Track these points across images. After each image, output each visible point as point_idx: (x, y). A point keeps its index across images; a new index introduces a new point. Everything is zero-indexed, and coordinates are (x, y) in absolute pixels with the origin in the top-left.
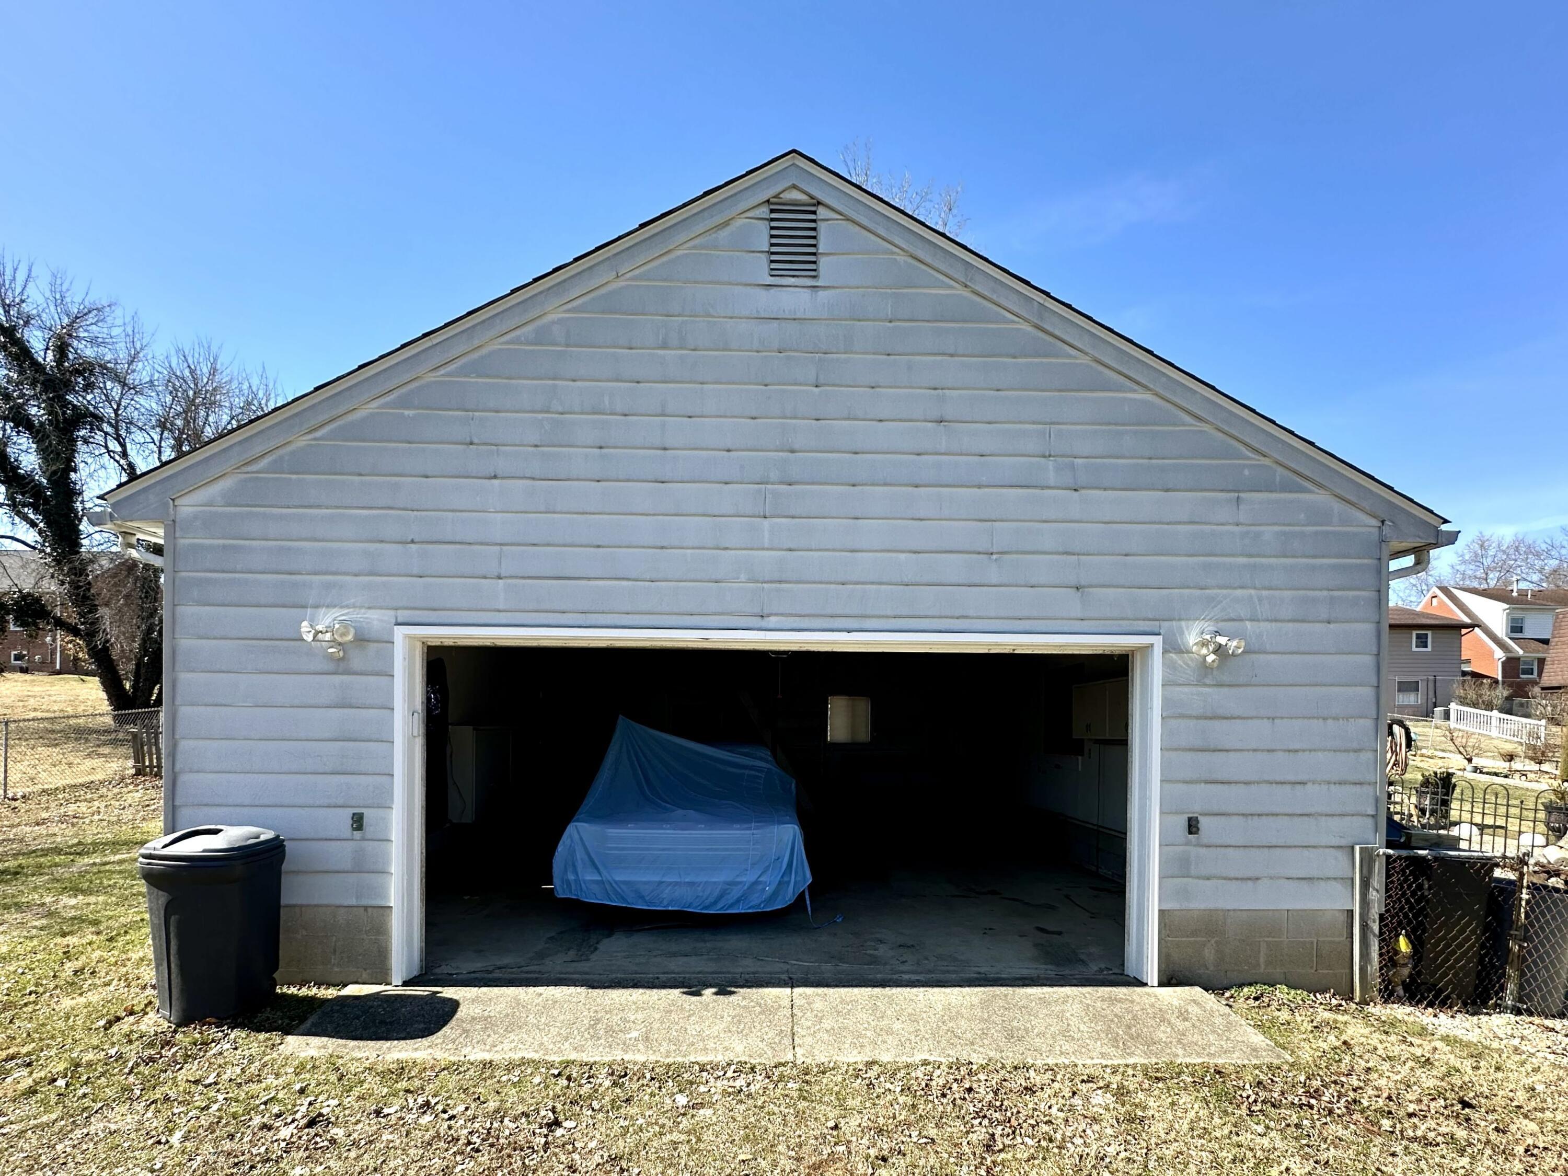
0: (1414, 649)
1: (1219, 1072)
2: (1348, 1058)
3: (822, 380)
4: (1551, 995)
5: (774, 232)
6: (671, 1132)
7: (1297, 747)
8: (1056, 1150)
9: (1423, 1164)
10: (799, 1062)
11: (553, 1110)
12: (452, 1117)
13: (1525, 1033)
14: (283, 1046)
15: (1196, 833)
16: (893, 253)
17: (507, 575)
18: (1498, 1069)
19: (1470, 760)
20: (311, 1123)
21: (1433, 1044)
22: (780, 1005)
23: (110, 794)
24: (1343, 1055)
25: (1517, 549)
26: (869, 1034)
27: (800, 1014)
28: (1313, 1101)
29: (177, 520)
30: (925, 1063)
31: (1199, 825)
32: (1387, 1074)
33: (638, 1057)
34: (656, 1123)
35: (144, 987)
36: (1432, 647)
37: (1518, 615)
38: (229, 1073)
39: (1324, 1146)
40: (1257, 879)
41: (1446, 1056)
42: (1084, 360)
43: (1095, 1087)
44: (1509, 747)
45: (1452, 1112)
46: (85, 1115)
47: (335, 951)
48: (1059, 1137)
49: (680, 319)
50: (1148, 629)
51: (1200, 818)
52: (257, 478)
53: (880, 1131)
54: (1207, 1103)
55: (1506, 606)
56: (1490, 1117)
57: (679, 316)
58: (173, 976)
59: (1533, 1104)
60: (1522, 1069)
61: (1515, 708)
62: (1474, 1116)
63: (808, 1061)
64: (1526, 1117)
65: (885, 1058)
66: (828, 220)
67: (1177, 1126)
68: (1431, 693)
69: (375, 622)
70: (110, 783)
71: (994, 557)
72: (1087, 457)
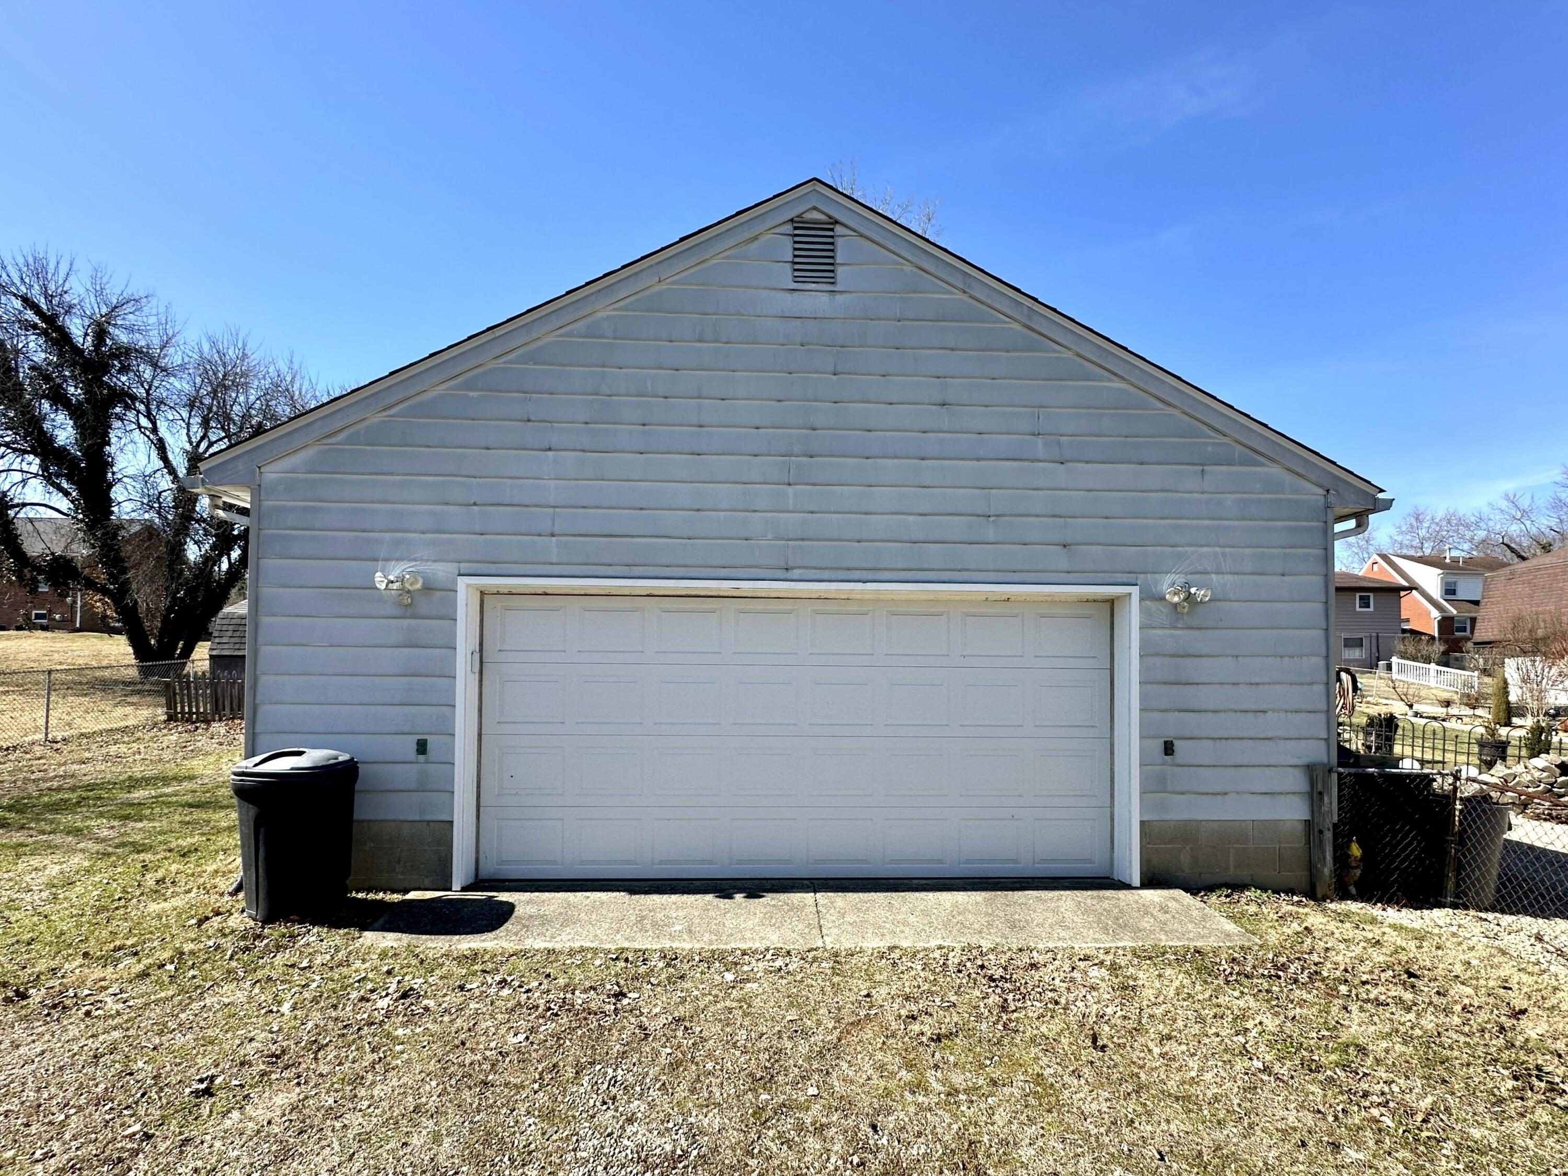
0: (1358, 609)
1: (1198, 952)
2: (1309, 941)
3: (839, 369)
4: (1484, 891)
5: (797, 246)
6: (724, 999)
7: (1258, 680)
8: (1061, 1011)
9: (1376, 1019)
10: (828, 948)
11: (618, 984)
12: (528, 991)
13: (1462, 922)
14: (361, 939)
15: (1172, 754)
16: (901, 264)
17: (560, 533)
18: (1438, 948)
19: (1411, 706)
20: (405, 996)
21: (1383, 930)
22: (806, 905)
23: (146, 736)
24: (1305, 938)
25: (1449, 522)
26: (887, 926)
27: (825, 911)
28: (1281, 973)
29: (262, 485)
30: (940, 948)
31: (1175, 748)
32: (1343, 952)
33: (684, 945)
34: (710, 994)
35: (222, 895)
36: (1374, 607)
37: (1451, 579)
38: (319, 960)
39: (1290, 1006)
40: (1226, 794)
41: (1393, 938)
42: (1068, 354)
43: (1091, 963)
44: (1446, 696)
45: (1400, 980)
46: (199, 991)
47: (399, 861)
48: (1063, 1001)
49: (714, 317)
50: (1125, 580)
51: (1174, 741)
52: (339, 450)
53: (907, 998)
54: (1190, 975)
55: (1440, 571)
56: (1432, 984)
57: (715, 314)
58: (261, 879)
59: (1469, 974)
60: (1460, 948)
61: (1451, 662)
62: (1419, 983)
63: (837, 946)
64: (1463, 984)
65: (905, 944)
66: (844, 236)
67: (1165, 992)
68: (1374, 649)
69: (441, 574)
70: (144, 728)
71: (991, 519)
72: (1072, 436)
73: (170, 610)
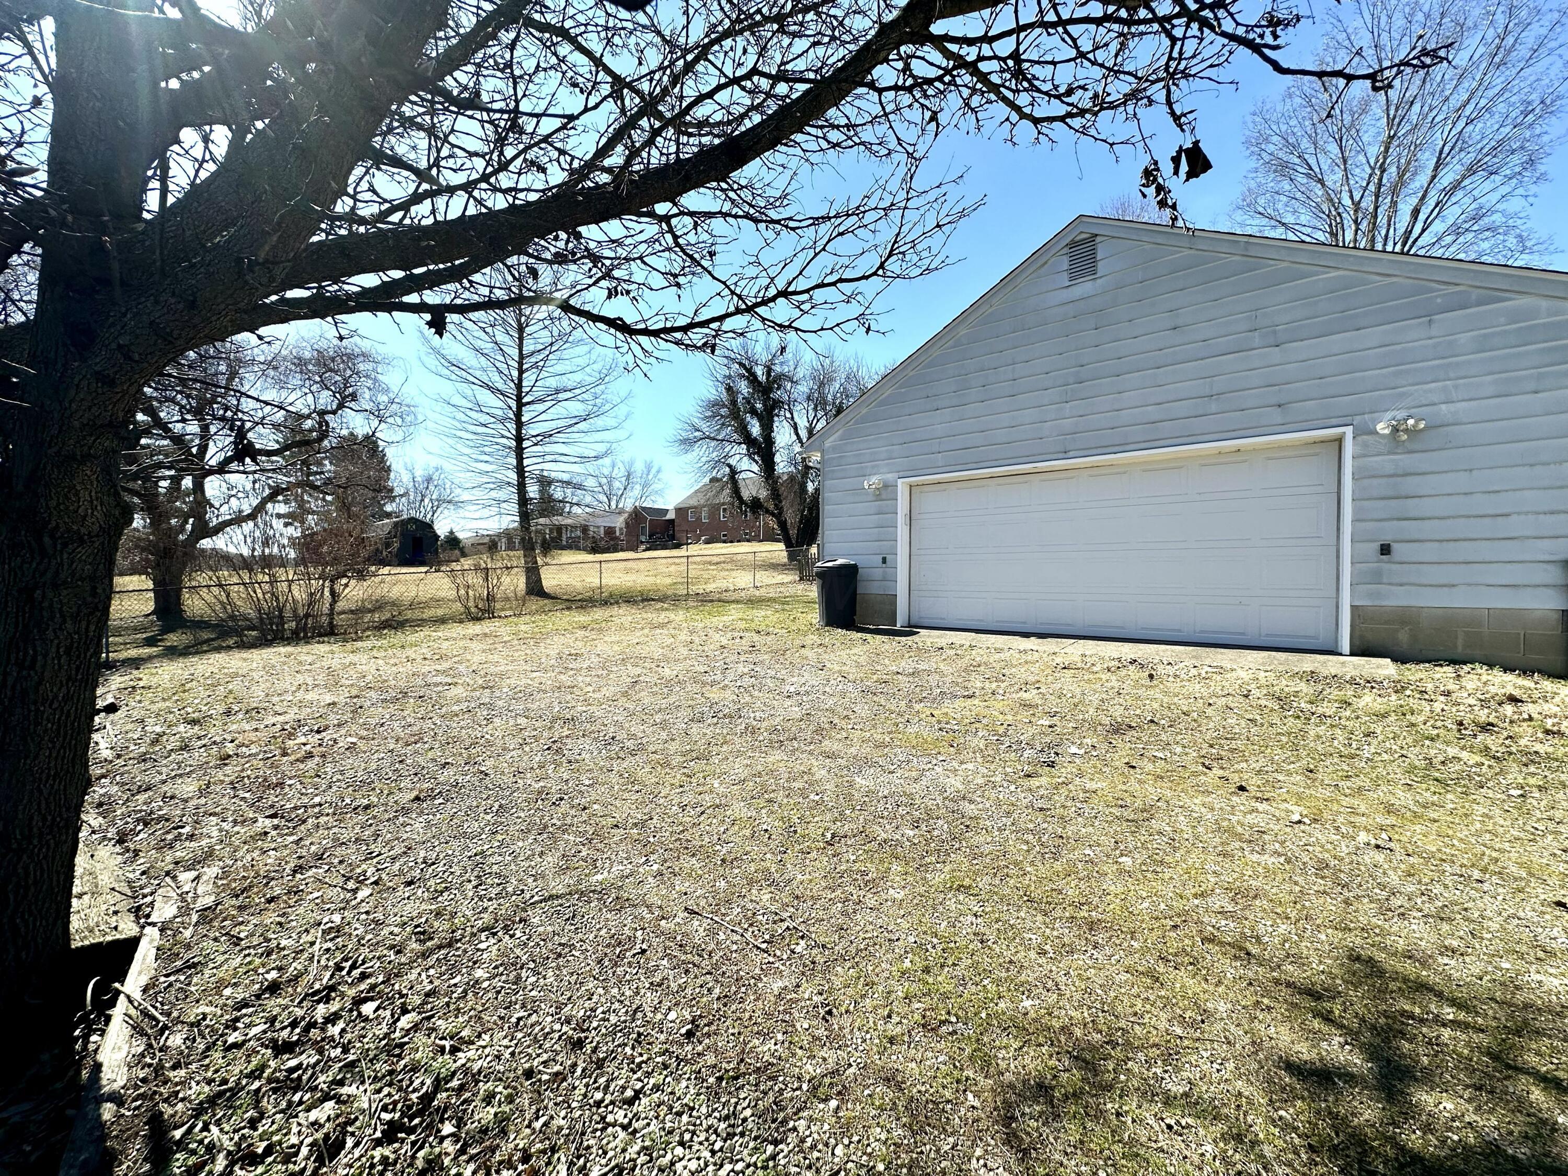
3: (1099, 325)
5: (1072, 258)
10: (1057, 651)
15: (1389, 554)
16: (1142, 245)
27: (1076, 644)
29: (824, 449)
31: (1393, 549)
40: (1454, 585)
42: (1285, 264)
47: (876, 612)
49: (1021, 317)
50: (1339, 423)
51: (1393, 544)
66: (1101, 242)
69: (891, 479)
71: (1214, 397)
72: (1287, 323)
73: (801, 522)
